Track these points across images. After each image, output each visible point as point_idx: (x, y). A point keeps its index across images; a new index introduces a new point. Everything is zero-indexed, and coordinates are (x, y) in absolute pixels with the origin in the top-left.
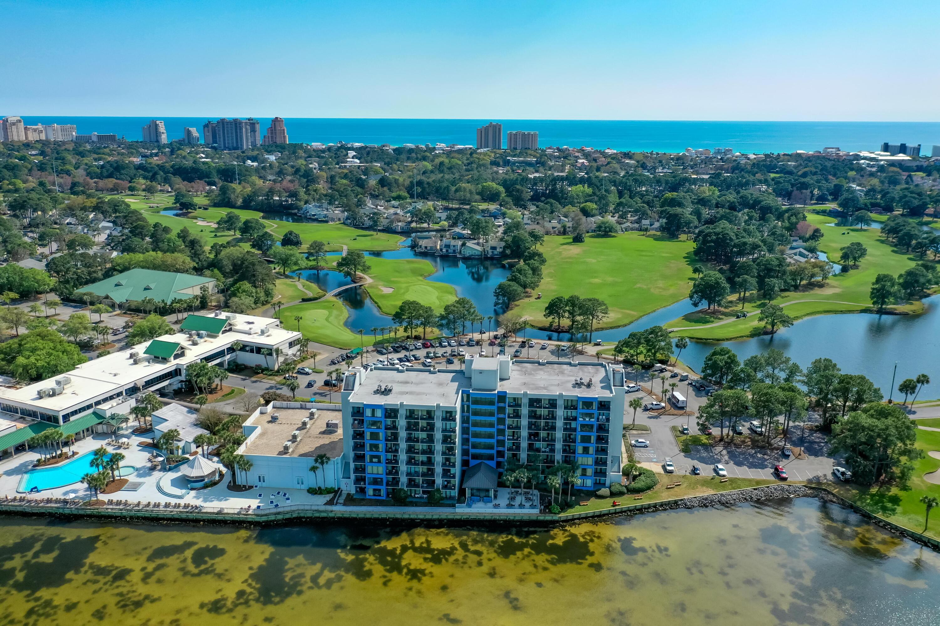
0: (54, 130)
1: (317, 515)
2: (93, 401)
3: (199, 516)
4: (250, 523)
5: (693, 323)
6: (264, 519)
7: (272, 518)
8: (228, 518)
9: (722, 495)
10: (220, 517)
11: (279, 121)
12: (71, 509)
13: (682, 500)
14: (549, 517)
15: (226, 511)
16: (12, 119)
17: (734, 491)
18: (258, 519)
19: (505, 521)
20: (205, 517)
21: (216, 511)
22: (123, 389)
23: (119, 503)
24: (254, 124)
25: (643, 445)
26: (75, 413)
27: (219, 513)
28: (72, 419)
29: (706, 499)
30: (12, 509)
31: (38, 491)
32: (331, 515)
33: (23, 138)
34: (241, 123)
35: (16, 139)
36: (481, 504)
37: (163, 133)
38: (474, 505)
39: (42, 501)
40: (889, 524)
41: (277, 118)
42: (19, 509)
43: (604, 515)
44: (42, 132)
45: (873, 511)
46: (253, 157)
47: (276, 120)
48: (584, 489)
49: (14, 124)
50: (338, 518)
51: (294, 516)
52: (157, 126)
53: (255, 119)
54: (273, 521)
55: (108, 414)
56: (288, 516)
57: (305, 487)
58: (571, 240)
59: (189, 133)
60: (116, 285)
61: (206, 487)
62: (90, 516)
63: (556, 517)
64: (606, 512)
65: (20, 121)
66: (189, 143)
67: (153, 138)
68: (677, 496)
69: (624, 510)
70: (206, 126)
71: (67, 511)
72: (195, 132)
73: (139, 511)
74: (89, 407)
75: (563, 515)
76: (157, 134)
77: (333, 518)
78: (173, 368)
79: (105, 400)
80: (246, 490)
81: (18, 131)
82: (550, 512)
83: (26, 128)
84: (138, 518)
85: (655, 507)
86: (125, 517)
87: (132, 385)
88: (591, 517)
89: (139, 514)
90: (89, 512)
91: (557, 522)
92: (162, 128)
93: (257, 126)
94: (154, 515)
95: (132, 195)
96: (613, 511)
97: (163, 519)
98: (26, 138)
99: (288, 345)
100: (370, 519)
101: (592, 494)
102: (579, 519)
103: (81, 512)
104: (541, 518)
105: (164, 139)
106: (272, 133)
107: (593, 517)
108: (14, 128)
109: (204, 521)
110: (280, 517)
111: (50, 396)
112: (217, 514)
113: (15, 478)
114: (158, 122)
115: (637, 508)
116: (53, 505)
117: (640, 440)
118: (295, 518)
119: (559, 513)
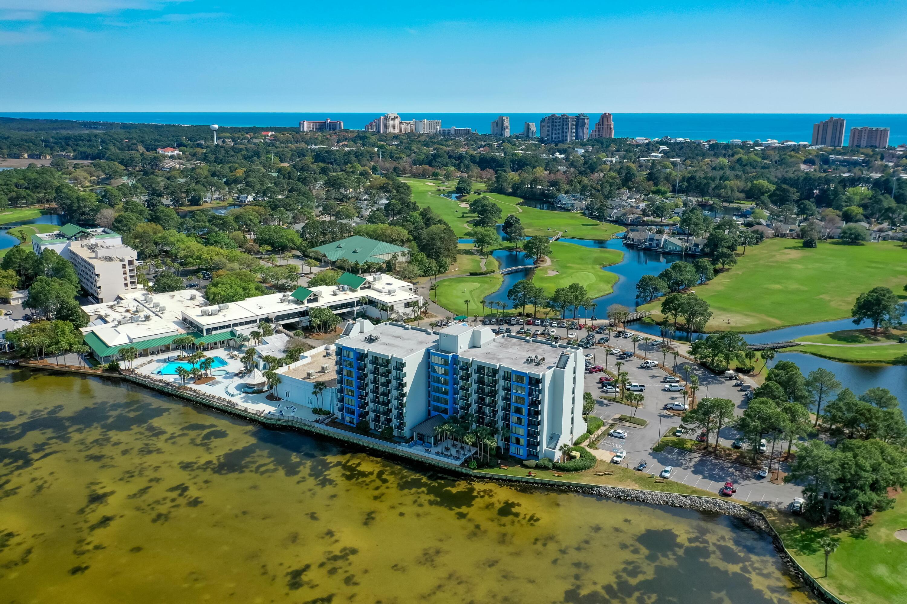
0: (424, 124)
1: (303, 427)
2: (231, 323)
3: (233, 410)
4: (259, 422)
5: (836, 341)
6: (268, 421)
7: (274, 422)
8: (248, 415)
9: (642, 493)
10: (244, 414)
11: (608, 117)
12: (169, 389)
13: (599, 487)
14: (464, 471)
15: (249, 411)
16: (391, 115)
17: (659, 493)
18: (264, 421)
19: (430, 465)
20: (236, 412)
21: (243, 409)
22: (258, 318)
23: (195, 391)
24: (584, 119)
25: (619, 435)
26: (216, 329)
27: (245, 411)
28: (214, 332)
29: (623, 492)
30: (142, 382)
31: (162, 375)
32: (312, 429)
33: (398, 131)
34: (568, 118)
35: (392, 132)
36: (420, 448)
37: (507, 127)
38: (414, 447)
39: (157, 381)
40: (793, 562)
41: (605, 114)
42: (145, 383)
43: (516, 481)
44: (412, 126)
45: (788, 546)
46: (563, 150)
47: (605, 116)
48: (517, 456)
49: (392, 119)
50: (317, 433)
51: (289, 424)
52: (503, 120)
53: (586, 114)
54: (273, 425)
55: (238, 333)
56: (285, 424)
57: (313, 406)
58: (801, 245)
59: (528, 127)
60: (338, 247)
61: (253, 393)
62: (176, 396)
63: (470, 472)
64: (518, 479)
65: (397, 117)
66: (527, 136)
67: (499, 132)
68: (596, 483)
69: (536, 481)
70: (543, 121)
71: (166, 390)
72: (533, 126)
73: (202, 399)
74: (228, 326)
75: (477, 472)
76: (503, 128)
77: (313, 432)
78: (304, 309)
79: (241, 324)
80: (276, 400)
81: (394, 126)
82: (468, 467)
83: (401, 123)
84: (200, 403)
85: (568, 487)
86: (193, 401)
87: (265, 316)
88: (502, 480)
89: (202, 401)
90: (177, 393)
91: (470, 476)
92: (507, 124)
93: (587, 121)
94: (209, 403)
95: (435, 179)
96: (526, 480)
97: (213, 407)
98: (401, 130)
99: (403, 305)
100: (337, 439)
101: (520, 462)
102: (490, 478)
103: (173, 392)
104: (458, 469)
105: (507, 132)
106: (599, 128)
107: (504, 480)
108: (392, 122)
109: (234, 414)
110: (279, 423)
111: (209, 315)
112: (243, 411)
113: (160, 364)
114: (504, 118)
115: (551, 483)
116: (161, 384)
117: (618, 431)
118: (289, 426)
119: (474, 469)
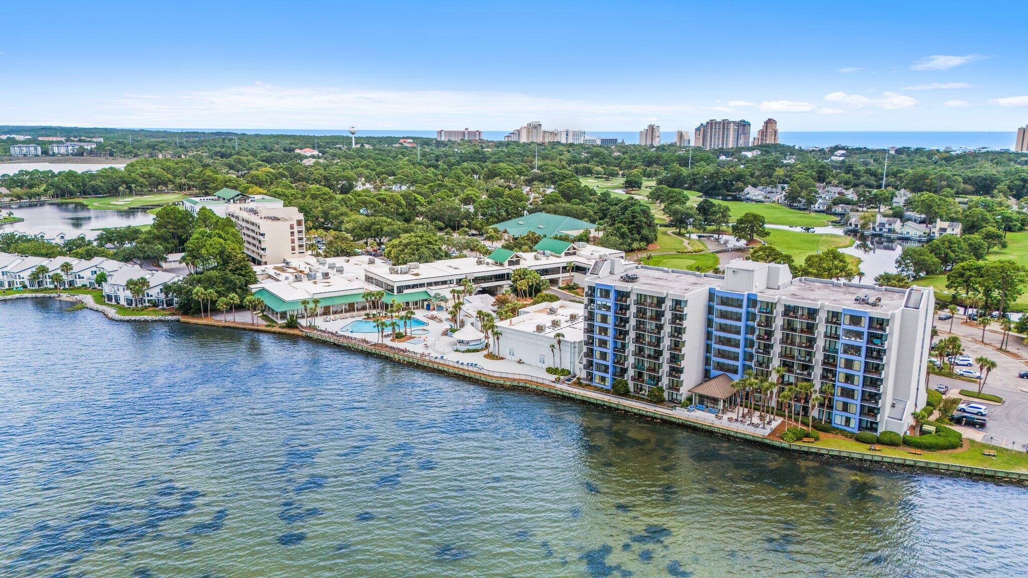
0: (567, 135)
2: (425, 281)
4: (483, 382)
14: (776, 442)
22: (455, 278)
28: (406, 291)
32: (552, 390)
33: (541, 140)
35: (535, 141)
36: (704, 411)
44: (556, 135)
48: (845, 428)
49: (535, 128)
52: (653, 130)
54: (501, 384)
55: (433, 294)
57: (545, 366)
60: (517, 224)
61: (468, 351)
66: (680, 145)
67: (649, 142)
69: (885, 459)
74: (421, 285)
76: (653, 138)
78: (506, 271)
79: (436, 283)
81: (537, 134)
82: (781, 438)
87: (463, 276)
96: (869, 458)
98: (544, 140)
100: (587, 401)
104: (768, 441)
106: (762, 135)
108: (535, 131)
110: (508, 382)
111: (398, 273)
119: (793, 441)
